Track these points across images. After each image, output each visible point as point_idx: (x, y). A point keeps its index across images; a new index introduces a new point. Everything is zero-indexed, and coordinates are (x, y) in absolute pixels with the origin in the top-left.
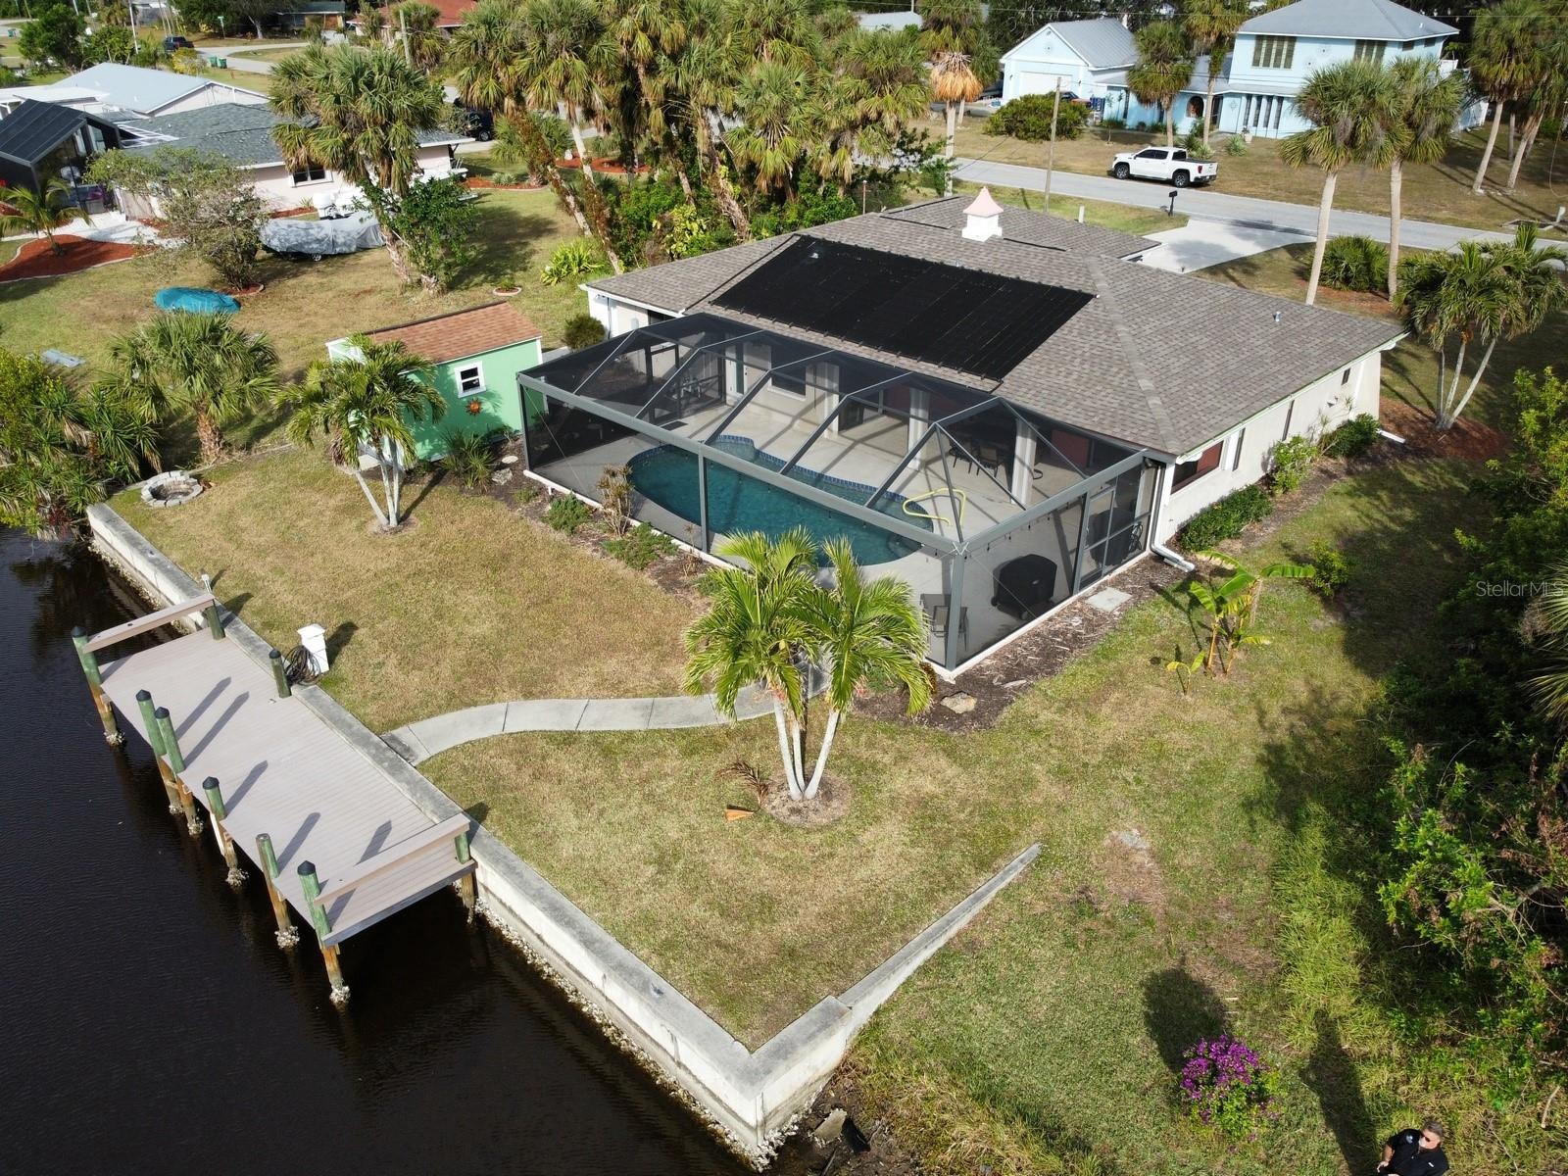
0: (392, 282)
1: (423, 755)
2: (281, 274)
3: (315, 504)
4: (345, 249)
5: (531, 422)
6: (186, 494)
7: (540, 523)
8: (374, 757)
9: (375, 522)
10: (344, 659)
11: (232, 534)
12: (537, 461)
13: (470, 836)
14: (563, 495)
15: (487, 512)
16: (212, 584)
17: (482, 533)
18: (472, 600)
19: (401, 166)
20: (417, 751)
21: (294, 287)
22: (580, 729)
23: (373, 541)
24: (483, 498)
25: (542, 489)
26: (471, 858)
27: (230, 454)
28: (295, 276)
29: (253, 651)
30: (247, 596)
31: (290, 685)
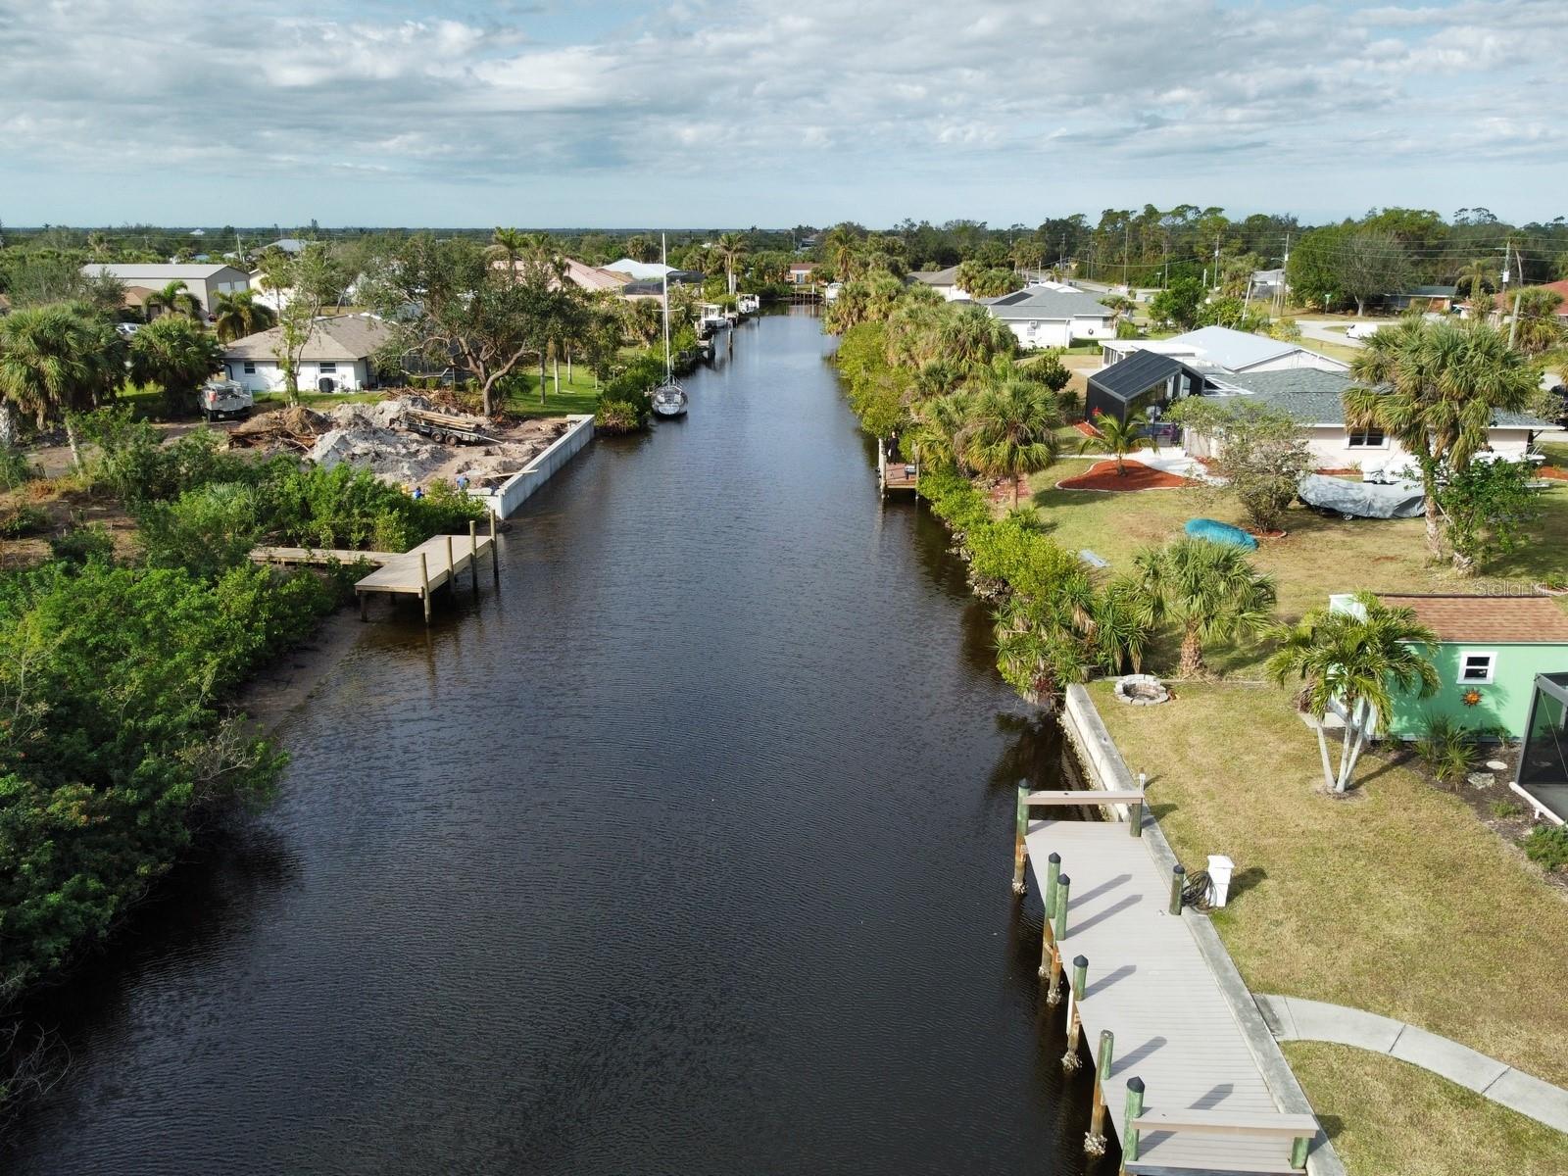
0: (1421, 555)
1: (1290, 1035)
2: (1307, 526)
3: (1266, 744)
4: (1379, 514)
5: (1537, 733)
6: (1152, 698)
7: (1513, 845)
8: (1239, 1012)
9: (1321, 781)
10: (1243, 901)
11: (1180, 746)
12: (1530, 777)
13: (1314, 1146)
14: (1553, 824)
15: (1450, 812)
16: (1146, 785)
17: (1435, 830)
18: (1400, 897)
19: (1467, 441)
20: (1285, 1028)
21: (1316, 540)
22: (1487, 1095)
23: (1313, 800)
24: (1450, 796)
25: (1528, 809)
26: (1304, 1167)
27: (1203, 674)
28: (1320, 529)
29: (1160, 859)
30: (1173, 808)
31: (1183, 905)
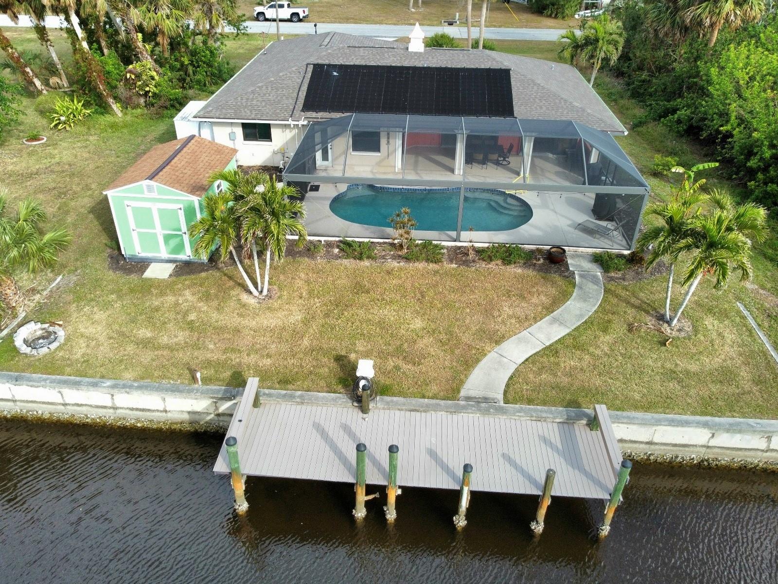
1: (500, 396)
7: (344, 260)
8: (480, 412)
9: (246, 297)
14: (331, 241)
20: (491, 396)
22: (547, 344)
30: (238, 374)
31: (367, 407)
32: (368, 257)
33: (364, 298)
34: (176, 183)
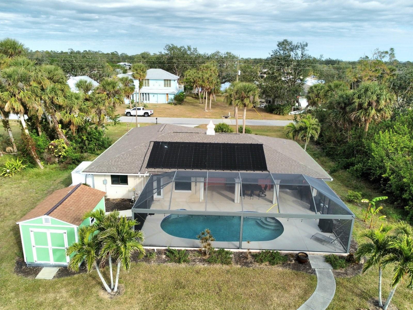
3: (56, 299)
7: (170, 263)
9: (103, 293)
14: (160, 250)
32: (184, 261)
33: (181, 293)
34: (63, 217)
